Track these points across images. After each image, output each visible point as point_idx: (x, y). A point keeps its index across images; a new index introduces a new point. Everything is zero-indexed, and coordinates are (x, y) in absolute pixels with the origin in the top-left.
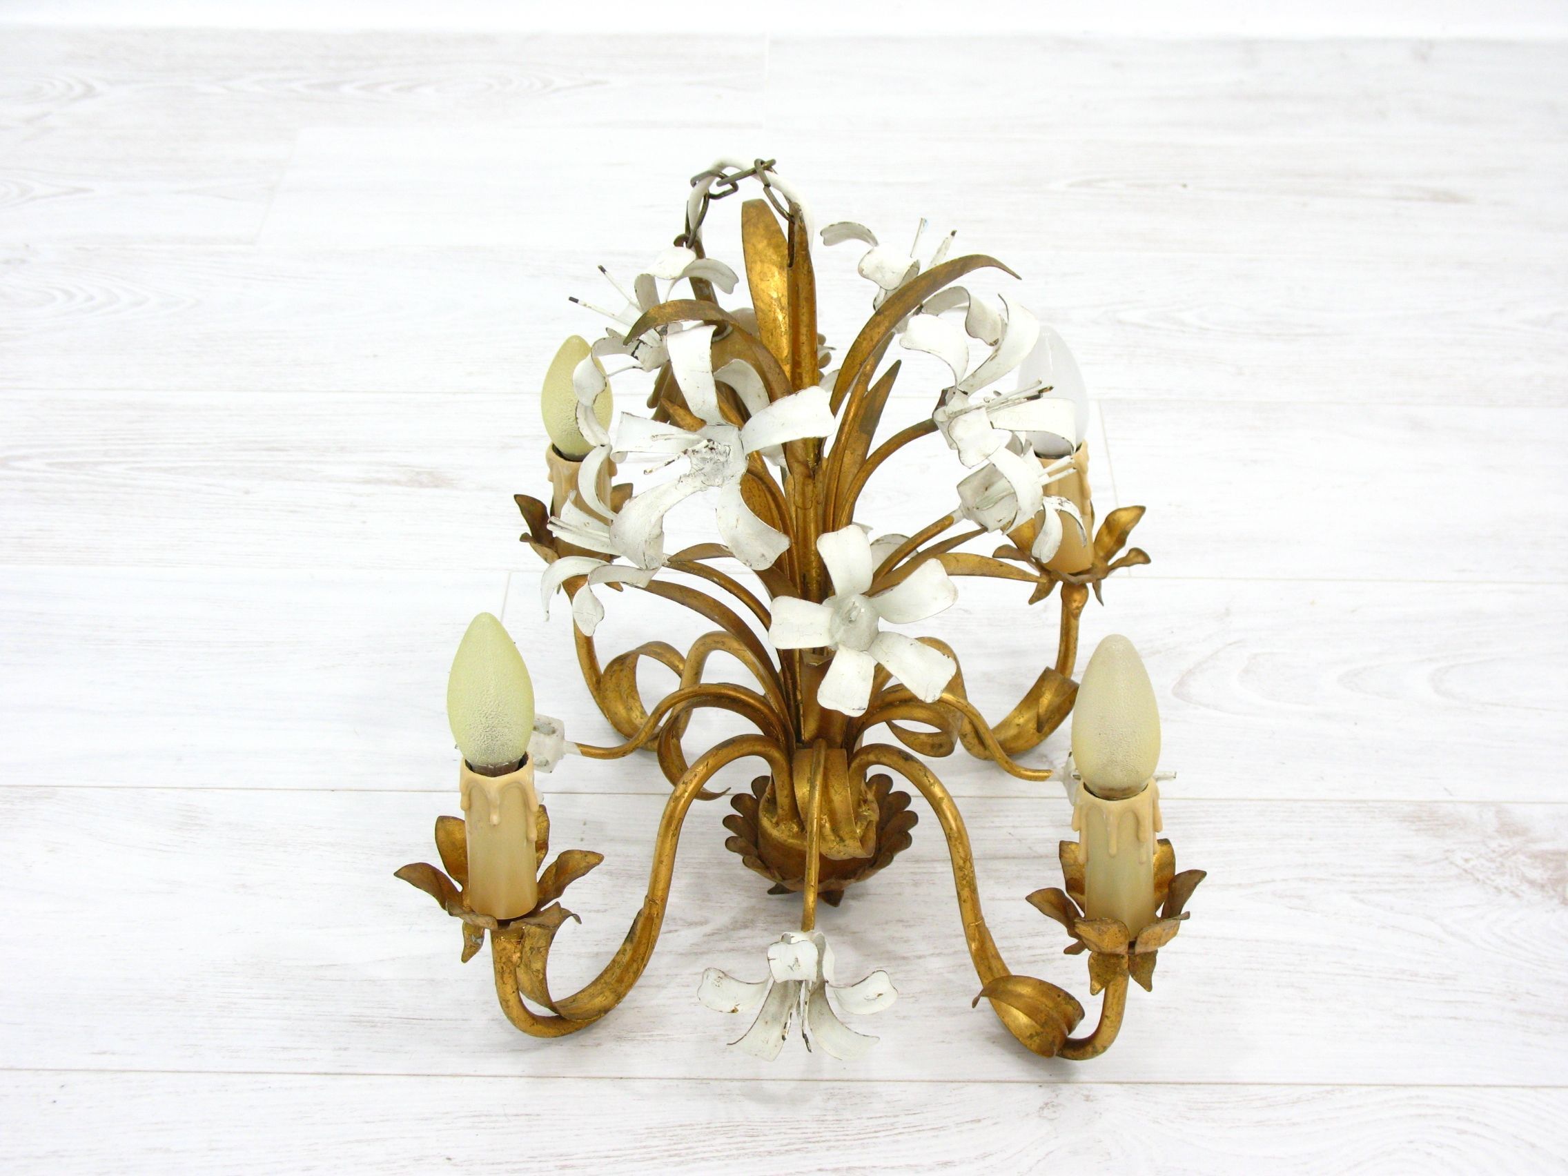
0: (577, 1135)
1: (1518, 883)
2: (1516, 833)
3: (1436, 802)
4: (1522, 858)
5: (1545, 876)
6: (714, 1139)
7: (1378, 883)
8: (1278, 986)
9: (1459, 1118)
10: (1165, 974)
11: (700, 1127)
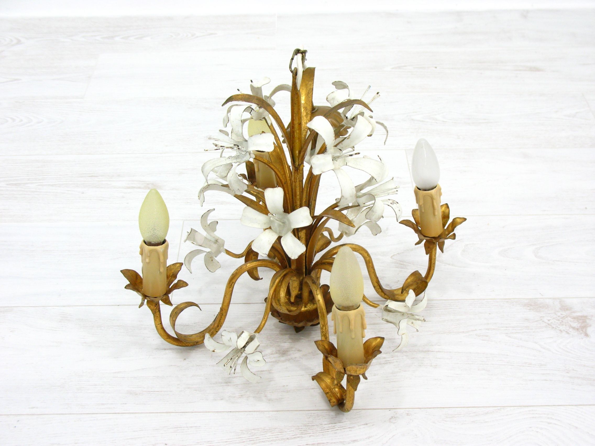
0: (214, 434)
1: (569, 328)
2: (567, 309)
3: (537, 298)
4: (569, 318)
5: (579, 325)
6: (267, 434)
7: (515, 330)
8: (479, 370)
9: (548, 418)
10: (436, 366)
11: (261, 429)
